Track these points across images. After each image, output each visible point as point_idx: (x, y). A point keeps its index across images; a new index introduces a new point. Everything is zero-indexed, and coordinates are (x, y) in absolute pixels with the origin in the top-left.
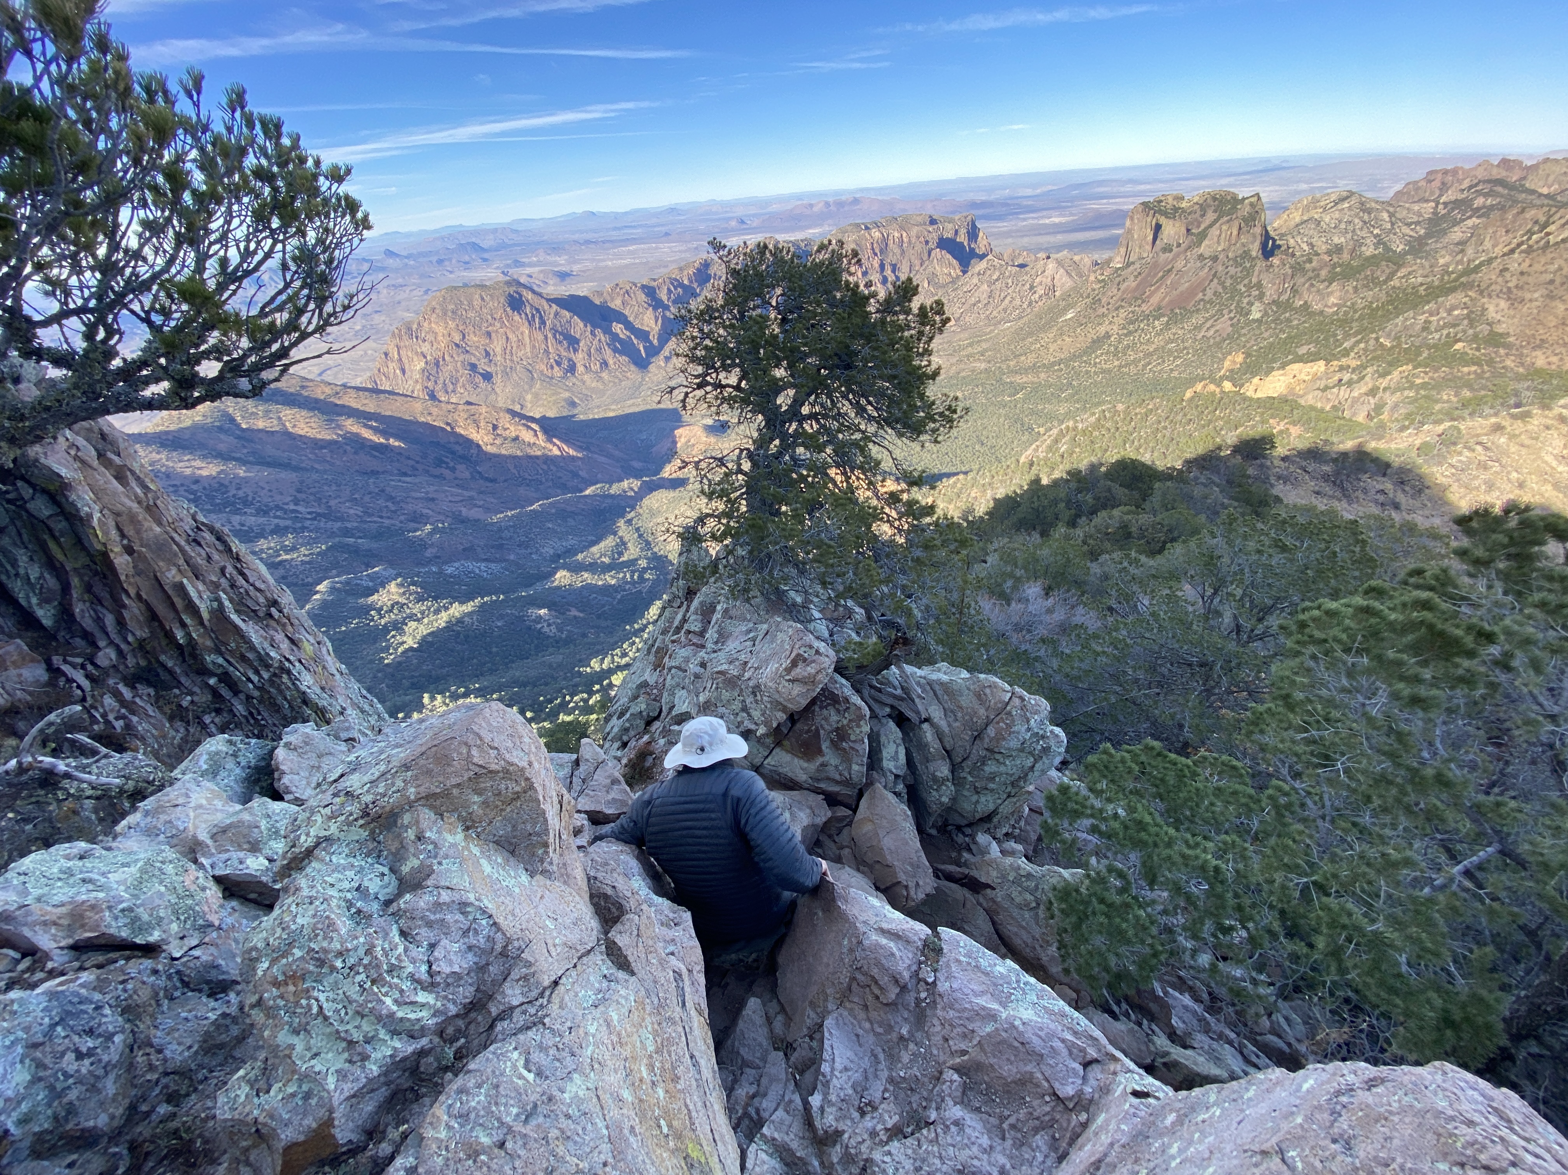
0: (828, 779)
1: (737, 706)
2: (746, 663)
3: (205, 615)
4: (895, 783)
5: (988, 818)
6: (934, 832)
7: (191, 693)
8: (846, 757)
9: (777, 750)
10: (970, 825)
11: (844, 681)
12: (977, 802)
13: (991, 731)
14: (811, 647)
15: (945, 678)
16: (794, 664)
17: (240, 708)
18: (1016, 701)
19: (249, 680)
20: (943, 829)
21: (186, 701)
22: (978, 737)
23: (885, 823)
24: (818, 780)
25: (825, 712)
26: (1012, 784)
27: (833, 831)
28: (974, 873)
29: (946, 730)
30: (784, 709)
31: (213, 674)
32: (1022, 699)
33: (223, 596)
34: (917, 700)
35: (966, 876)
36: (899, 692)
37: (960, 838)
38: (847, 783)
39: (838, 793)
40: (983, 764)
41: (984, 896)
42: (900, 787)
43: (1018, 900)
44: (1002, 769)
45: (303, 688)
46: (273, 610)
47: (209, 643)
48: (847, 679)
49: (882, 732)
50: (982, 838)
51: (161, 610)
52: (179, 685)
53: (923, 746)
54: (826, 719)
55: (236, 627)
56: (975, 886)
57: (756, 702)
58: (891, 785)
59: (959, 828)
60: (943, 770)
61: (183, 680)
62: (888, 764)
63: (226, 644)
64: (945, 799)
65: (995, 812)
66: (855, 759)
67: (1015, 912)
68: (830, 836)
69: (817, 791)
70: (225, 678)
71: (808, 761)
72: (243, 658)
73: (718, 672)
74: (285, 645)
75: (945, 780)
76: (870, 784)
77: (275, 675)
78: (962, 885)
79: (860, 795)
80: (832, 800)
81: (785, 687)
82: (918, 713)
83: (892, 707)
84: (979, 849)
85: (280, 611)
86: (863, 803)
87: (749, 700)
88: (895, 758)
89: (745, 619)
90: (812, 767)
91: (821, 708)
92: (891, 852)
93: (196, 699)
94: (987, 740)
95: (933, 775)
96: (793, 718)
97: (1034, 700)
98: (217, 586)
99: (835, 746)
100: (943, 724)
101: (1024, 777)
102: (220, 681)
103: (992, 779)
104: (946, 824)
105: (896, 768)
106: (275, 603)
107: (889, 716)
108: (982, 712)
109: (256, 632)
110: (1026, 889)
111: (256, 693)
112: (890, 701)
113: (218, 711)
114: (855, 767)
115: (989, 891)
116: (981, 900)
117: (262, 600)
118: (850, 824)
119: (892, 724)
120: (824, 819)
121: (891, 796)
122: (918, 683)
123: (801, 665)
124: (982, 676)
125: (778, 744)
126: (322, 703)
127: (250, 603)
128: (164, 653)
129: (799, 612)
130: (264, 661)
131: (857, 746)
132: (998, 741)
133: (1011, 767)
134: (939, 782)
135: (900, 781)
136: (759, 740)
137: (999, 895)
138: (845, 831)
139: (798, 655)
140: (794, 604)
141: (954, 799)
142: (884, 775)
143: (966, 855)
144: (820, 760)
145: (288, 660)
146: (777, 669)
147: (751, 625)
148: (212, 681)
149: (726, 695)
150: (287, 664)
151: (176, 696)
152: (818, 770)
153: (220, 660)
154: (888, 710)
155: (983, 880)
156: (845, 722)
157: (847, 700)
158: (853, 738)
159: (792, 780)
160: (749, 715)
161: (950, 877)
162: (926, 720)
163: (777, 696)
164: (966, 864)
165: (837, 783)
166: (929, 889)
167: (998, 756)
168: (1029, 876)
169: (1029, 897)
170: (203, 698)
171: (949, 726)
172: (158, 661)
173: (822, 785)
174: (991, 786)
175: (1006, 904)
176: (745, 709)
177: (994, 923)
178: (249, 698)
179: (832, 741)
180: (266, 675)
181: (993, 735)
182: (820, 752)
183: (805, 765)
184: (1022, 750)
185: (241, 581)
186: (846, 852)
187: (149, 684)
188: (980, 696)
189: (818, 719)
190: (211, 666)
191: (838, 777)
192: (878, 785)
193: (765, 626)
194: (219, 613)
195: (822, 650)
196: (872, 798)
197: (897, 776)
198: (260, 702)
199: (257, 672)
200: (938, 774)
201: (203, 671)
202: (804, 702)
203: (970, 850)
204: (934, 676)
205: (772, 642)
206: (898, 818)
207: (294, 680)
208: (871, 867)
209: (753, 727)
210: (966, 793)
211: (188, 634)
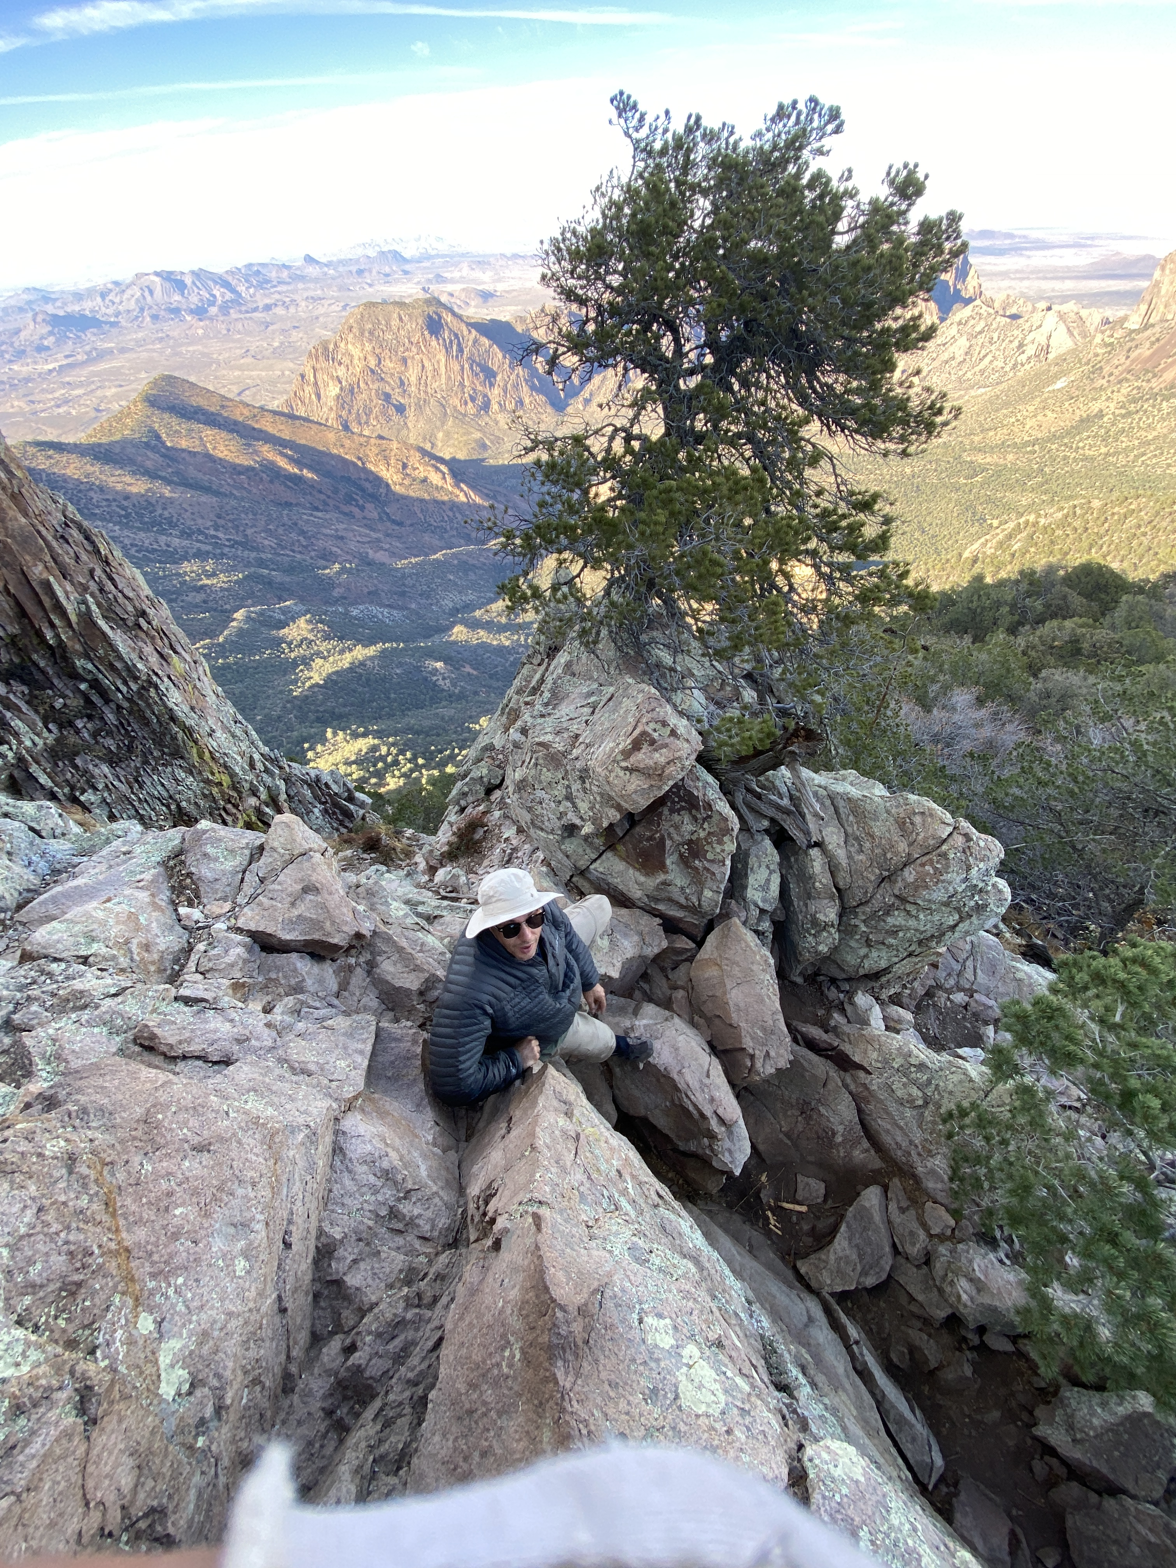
0: (670, 900)
1: (559, 791)
2: (577, 736)
3: (73, 618)
4: (759, 920)
5: (876, 976)
6: (799, 980)
7: (64, 697)
8: (698, 879)
9: (609, 854)
10: (849, 980)
11: (710, 779)
12: (866, 956)
13: (910, 875)
14: (664, 724)
15: (854, 792)
16: (636, 746)
17: (111, 717)
18: (959, 840)
19: (118, 689)
20: (812, 978)
21: (59, 703)
22: (887, 878)
23: (736, 971)
24: (657, 900)
25: (676, 818)
26: (920, 943)
27: (668, 964)
28: (847, 1048)
29: (844, 862)
30: (618, 807)
31: (84, 680)
32: (968, 837)
33: (90, 600)
34: (809, 817)
35: (834, 1048)
36: (785, 802)
37: (832, 993)
38: (694, 910)
39: (680, 920)
40: (887, 913)
41: (855, 1079)
42: (766, 925)
43: (899, 1093)
44: (912, 923)
45: (170, 705)
46: (142, 621)
47: (78, 647)
48: (716, 776)
49: (753, 851)
50: (862, 999)
51: (30, 607)
52: (52, 686)
53: (805, 878)
54: (677, 827)
55: (104, 633)
56: (844, 1063)
57: (585, 790)
58: (753, 921)
59: (833, 981)
60: (829, 913)
61: (56, 681)
62: (753, 894)
63: (94, 650)
64: (823, 948)
65: (886, 971)
66: (709, 883)
67: (893, 1107)
68: (663, 970)
69: (654, 913)
70: (95, 684)
71: (647, 875)
72: (112, 668)
73: (540, 744)
74: (154, 659)
75: (826, 926)
76: (725, 915)
77: (143, 688)
78: (827, 1057)
79: (710, 927)
80: (671, 926)
81: (618, 778)
82: (807, 833)
83: (772, 820)
84: (857, 1014)
85: (149, 623)
86: (711, 939)
87: (576, 786)
88: (765, 888)
89: (591, 678)
90: (652, 882)
91: (672, 811)
92: (739, 1010)
93: (68, 702)
94: (900, 884)
95: (814, 916)
96: (631, 819)
97: (983, 840)
98: (85, 589)
99: (684, 862)
100: (841, 854)
101: (939, 937)
102: (91, 687)
103: (894, 933)
104: (817, 974)
105: (764, 900)
106: (143, 614)
107: (767, 831)
108: (903, 847)
109: (124, 641)
110: (914, 1082)
111: (126, 704)
112: (771, 812)
113: (90, 717)
114: (708, 893)
115: (862, 1074)
116: (849, 1080)
117: (130, 609)
118: (691, 959)
119: (767, 843)
120: (656, 951)
121: (751, 938)
122: (816, 794)
123: (645, 747)
124: (913, 797)
125: (611, 847)
126: (189, 722)
127: (118, 610)
128: (37, 652)
129: (663, 676)
130: (131, 672)
131: (714, 868)
132: (916, 889)
133: (924, 923)
134: (820, 927)
135: (767, 917)
136: (586, 838)
137: (875, 1083)
138: (683, 968)
139: (644, 733)
140: (659, 665)
141: (835, 949)
142: (747, 909)
143: (837, 1018)
144: (661, 877)
145: (157, 674)
146: (612, 750)
147: (595, 686)
148: (83, 686)
149: (547, 775)
150: (155, 678)
151: (49, 697)
152: (657, 888)
153: (90, 666)
154: (766, 823)
155: (857, 1059)
156: (702, 834)
157: (709, 806)
158: (710, 856)
159: (623, 894)
160: (574, 805)
161: (812, 1045)
162: (817, 844)
163: (607, 788)
164: (835, 1030)
165: (682, 907)
166: (783, 1063)
167: (909, 907)
168: (922, 1067)
169: (915, 1092)
170: (76, 702)
171: (850, 857)
172: (30, 659)
173: (661, 907)
174: (892, 941)
175: (882, 1095)
176: (569, 797)
177: (860, 1111)
178: (119, 707)
179: (681, 855)
180: (134, 687)
181: (911, 879)
182: (662, 867)
183: (642, 879)
184: (947, 904)
185: (109, 586)
186: (680, 994)
187: (24, 682)
188: (904, 825)
189: (665, 826)
190: (81, 671)
191: (683, 901)
192: (735, 920)
193: (612, 689)
194: (87, 618)
195: (681, 731)
196: (725, 936)
197: (762, 911)
198: (130, 713)
199: (125, 683)
200: (821, 917)
201: (75, 676)
202: (644, 803)
203: (843, 1011)
204: (839, 788)
205: (614, 711)
206: (755, 967)
207: (162, 695)
208: (709, 1021)
209: (578, 822)
210: (853, 944)
211: (57, 636)
